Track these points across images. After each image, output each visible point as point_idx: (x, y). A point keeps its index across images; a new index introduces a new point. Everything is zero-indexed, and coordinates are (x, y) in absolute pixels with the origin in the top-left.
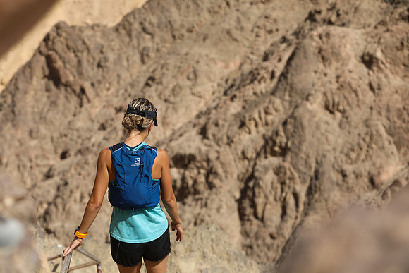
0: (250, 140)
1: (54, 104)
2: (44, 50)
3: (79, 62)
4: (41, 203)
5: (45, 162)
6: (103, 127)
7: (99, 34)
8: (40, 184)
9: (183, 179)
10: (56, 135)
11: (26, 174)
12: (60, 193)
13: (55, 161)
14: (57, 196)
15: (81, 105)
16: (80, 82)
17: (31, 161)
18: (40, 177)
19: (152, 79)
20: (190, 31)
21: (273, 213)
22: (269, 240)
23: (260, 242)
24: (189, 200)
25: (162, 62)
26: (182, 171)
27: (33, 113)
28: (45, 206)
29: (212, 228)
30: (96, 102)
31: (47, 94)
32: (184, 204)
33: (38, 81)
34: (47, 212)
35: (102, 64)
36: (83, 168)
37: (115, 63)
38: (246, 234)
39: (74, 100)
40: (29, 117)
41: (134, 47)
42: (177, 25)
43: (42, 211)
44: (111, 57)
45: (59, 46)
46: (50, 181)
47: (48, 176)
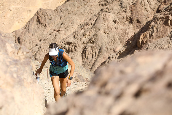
0: (85, 39)
1: (39, 28)
2: (37, 14)
3: (45, 18)
4: (34, 52)
5: (36, 42)
6: (50, 34)
7: (50, 12)
8: (34, 47)
9: (69, 48)
10: (39, 35)
11: (31, 45)
12: (39, 50)
13: (38, 42)
14: (38, 50)
15: (45, 29)
16: (45, 23)
17: (32, 41)
18: (35, 45)
19: (63, 23)
20: (72, 12)
21: (90, 57)
22: (88, 63)
23: (86, 64)
24: (70, 53)
25: (65, 19)
26: (69, 46)
27: (33, 30)
28: (35, 52)
29: (75, 60)
30: (49, 28)
31: (37, 25)
32: (69, 54)
33: (35, 22)
34: (36, 54)
35: (51, 19)
36: (45, 44)
37: (54, 19)
38: (83, 62)
39: (43, 27)
40: (32, 31)
41: (59, 15)
42: (69, 11)
43: (34, 54)
44: (53, 17)
45: (40, 14)
46: (37, 47)
47: (36, 45)
